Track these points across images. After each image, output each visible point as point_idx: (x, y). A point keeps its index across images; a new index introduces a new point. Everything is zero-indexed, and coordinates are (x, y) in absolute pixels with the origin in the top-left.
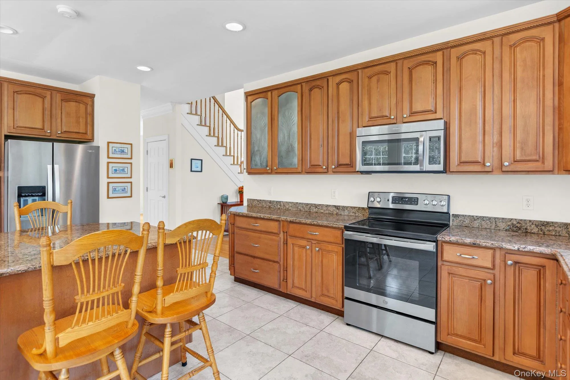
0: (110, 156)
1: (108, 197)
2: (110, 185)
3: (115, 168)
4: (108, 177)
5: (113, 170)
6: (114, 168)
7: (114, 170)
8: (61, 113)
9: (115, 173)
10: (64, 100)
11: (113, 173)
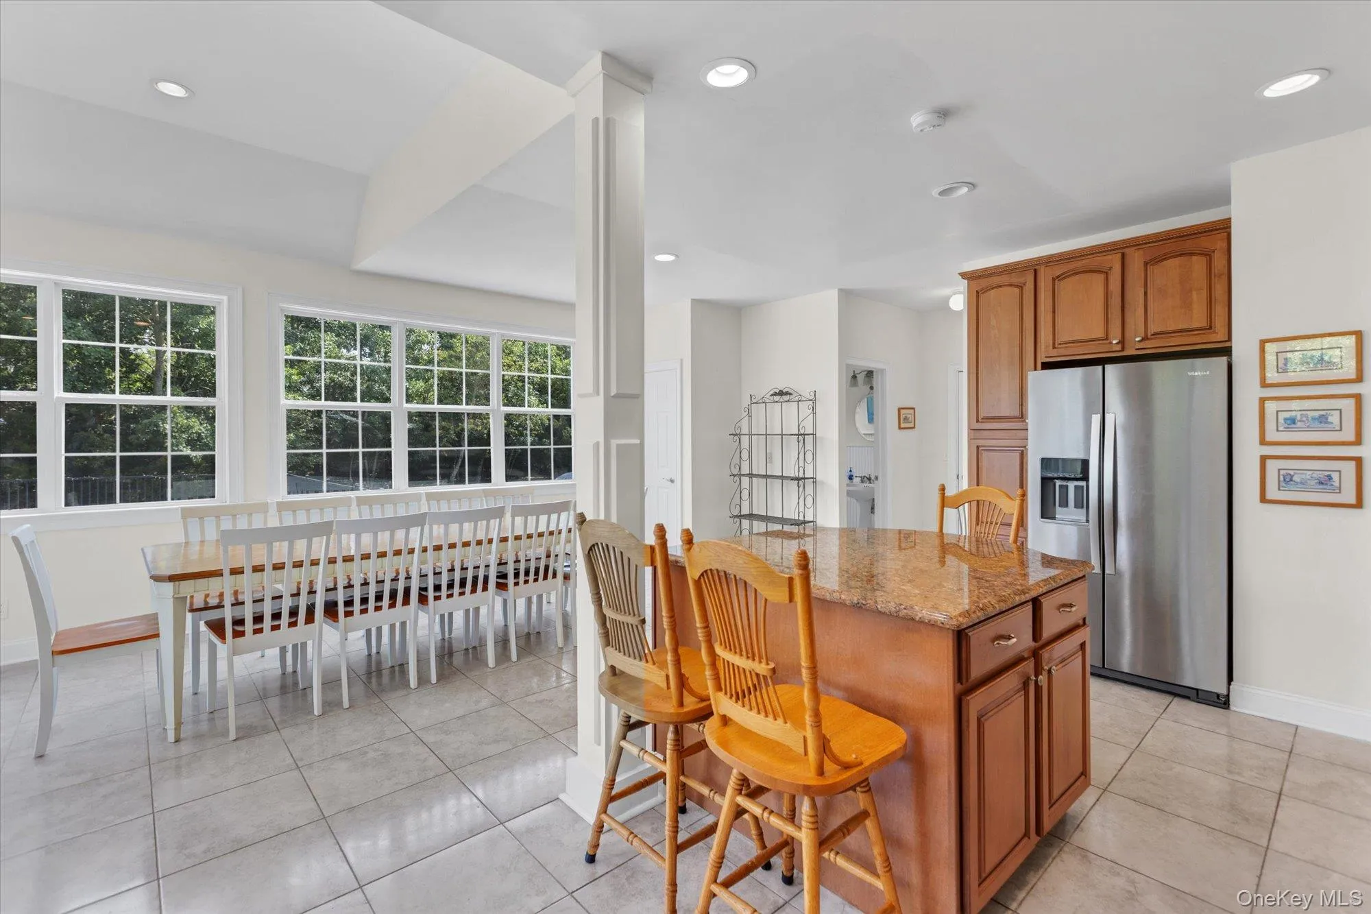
0: (1268, 381)
1: (1263, 499)
2: (1270, 464)
3: (1287, 415)
4: (1263, 442)
5: (1281, 420)
6: (1282, 416)
7: (1286, 419)
8: (1146, 293)
9: (1287, 430)
10: (1151, 261)
11: (1280, 429)
